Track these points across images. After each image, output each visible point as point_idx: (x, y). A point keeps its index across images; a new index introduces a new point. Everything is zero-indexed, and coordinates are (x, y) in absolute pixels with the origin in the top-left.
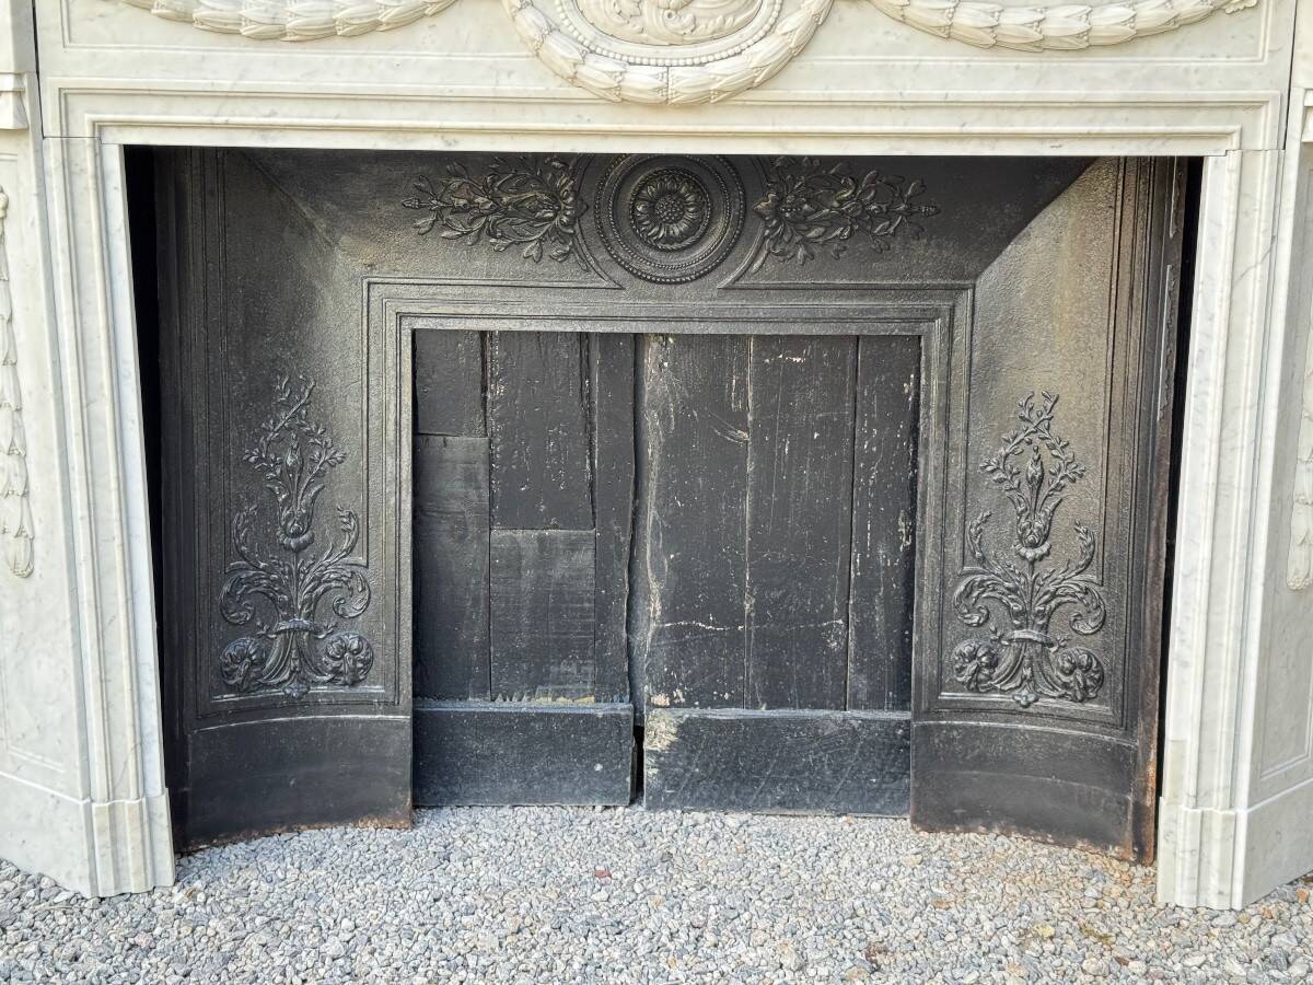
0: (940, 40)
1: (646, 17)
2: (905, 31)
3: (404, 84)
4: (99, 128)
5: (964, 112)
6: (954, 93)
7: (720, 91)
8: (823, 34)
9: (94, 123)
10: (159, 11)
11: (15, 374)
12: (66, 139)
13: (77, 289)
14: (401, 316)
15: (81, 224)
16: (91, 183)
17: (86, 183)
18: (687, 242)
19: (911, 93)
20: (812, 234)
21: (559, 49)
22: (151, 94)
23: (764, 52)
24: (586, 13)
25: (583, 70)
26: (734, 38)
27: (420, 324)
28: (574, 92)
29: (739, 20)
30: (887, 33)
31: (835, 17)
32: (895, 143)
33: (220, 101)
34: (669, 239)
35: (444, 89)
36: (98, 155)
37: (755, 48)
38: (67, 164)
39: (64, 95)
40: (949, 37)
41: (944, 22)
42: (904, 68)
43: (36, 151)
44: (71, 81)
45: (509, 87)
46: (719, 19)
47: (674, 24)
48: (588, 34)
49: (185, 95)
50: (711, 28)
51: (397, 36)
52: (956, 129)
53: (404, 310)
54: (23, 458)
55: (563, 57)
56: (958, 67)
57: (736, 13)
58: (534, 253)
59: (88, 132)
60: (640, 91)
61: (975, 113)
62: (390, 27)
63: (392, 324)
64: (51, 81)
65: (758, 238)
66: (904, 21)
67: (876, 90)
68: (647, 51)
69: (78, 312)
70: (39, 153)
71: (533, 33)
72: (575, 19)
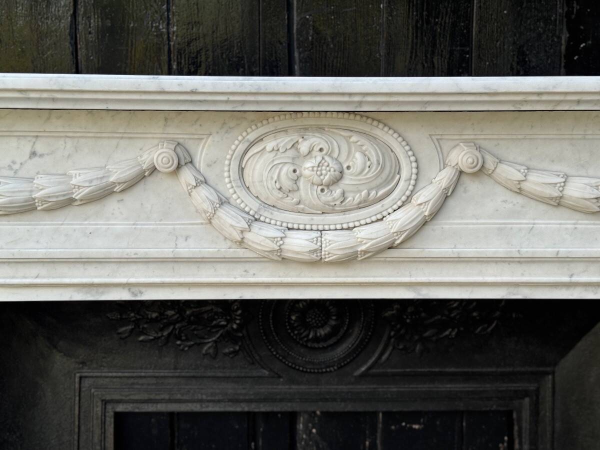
0: (549, 207)
1: (302, 192)
2: (519, 200)
3: (96, 249)
5: (572, 265)
6: (563, 251)
7: (365, 252)
8: (451, 203)
14: (105, 402)
18: (331, 342)
19: (527, 251)
20: (427, 334)
21: (229, 219)
23: (403, 219)
24: (252, 189)
25: (248, 236)
26: (377, 207)
27: (120, 408)
28: (241, 253)
29: (380, 193)
30: (505, 201)
31: (460, 189)
32: (512, 289)
34: (317, 339)
35: (130, 252)
37: (394, 216)
40: (559, 205)
41: (556, 193)
42: (520, 230)
45: (185, 250)
46: (364, 193)
47: (327, 197)
48: (253, 205)
50: (357, 200)
51: (91, 209)
52: (566, 279)
53: (108, 398)
55: (232, 226)
56: (567, 229)
57: (378, 187)
58: (211, 351)
60: (298, 253)
61: (580, 267)
62: (82, 202)
63: (98, 410)
65: (385, 338)
66: (520, 192)
67: (496, 248)
68: (303, 219)
71: (207, 206)
72: (242, 193)
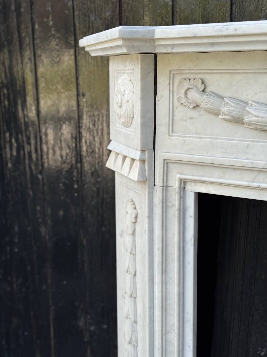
4: (183, 183)
9: (181, 180)
10: (223, 117)
11: (135, 303)
12: (166, 188)
13: (164, 271)
15: (170, 235)
16: (176, 213)
17: (174, 213)
22: (213, 166)
33: (256, 173)
36: (182, 197)
38: (165, 202)
39: (166, 163)
43: (149, 193)
44: (170, 156)
49: (234, 168)
54: (136, 347)
59: (177, 184)
64: (160, 155)
69: (164, 283)
70: (151, 194)
